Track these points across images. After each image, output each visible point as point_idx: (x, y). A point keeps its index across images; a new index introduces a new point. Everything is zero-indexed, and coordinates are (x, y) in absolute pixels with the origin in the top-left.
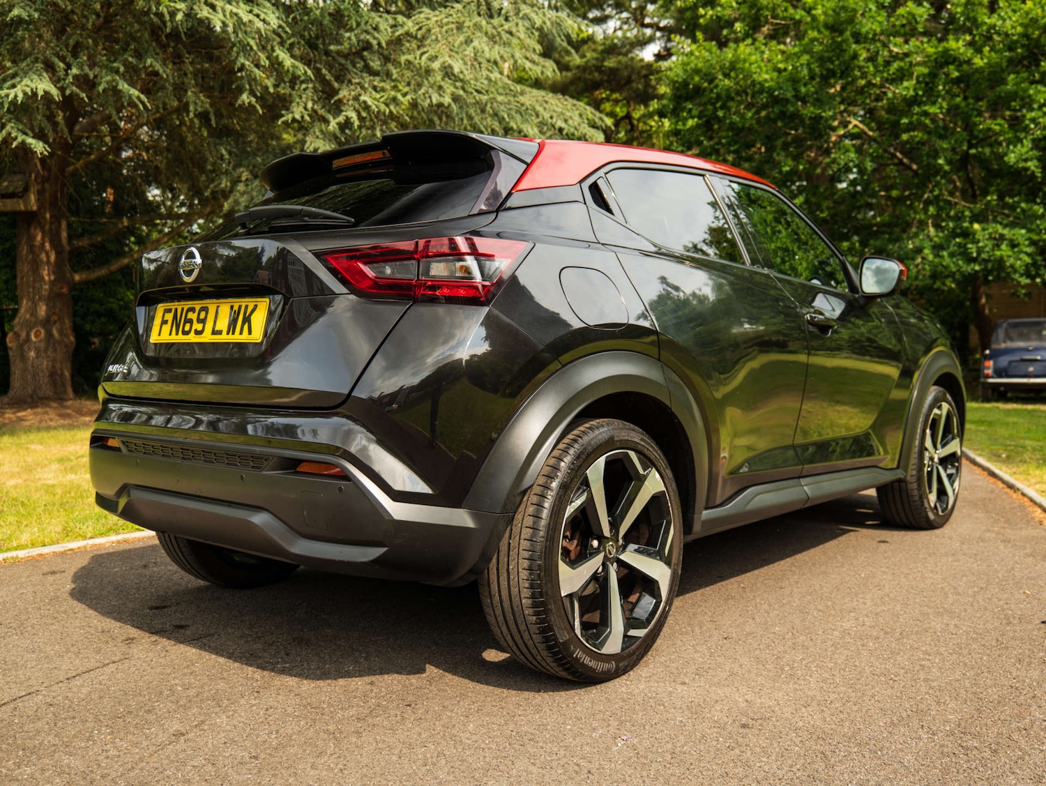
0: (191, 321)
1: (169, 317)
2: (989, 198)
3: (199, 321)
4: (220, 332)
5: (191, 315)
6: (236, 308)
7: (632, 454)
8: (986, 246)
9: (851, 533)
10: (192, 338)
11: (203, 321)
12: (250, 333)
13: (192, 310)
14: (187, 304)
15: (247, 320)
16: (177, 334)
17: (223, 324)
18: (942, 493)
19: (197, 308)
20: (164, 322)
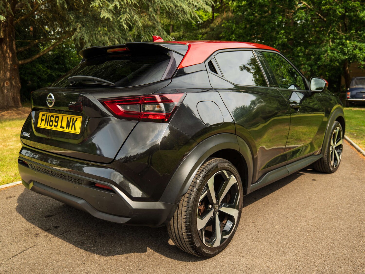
0: (52, 121)
1: (44, 118)
2: (352, 32)
3: (56, 122)
4: (63, 128)
5: (52, 119)
6: (69, 118)
7: (225, 172)
8: (351, 49)
9: (302, 175)
10: (53, 128)
11: (57, 122)
12: (75, 130)
13: (53, 116)
14: (51, 114)
15: (74, 124)
16: (47, 125)
17: (64, 124)
18: (336, 159)
19: (55, 116)
20: (42, 120)
